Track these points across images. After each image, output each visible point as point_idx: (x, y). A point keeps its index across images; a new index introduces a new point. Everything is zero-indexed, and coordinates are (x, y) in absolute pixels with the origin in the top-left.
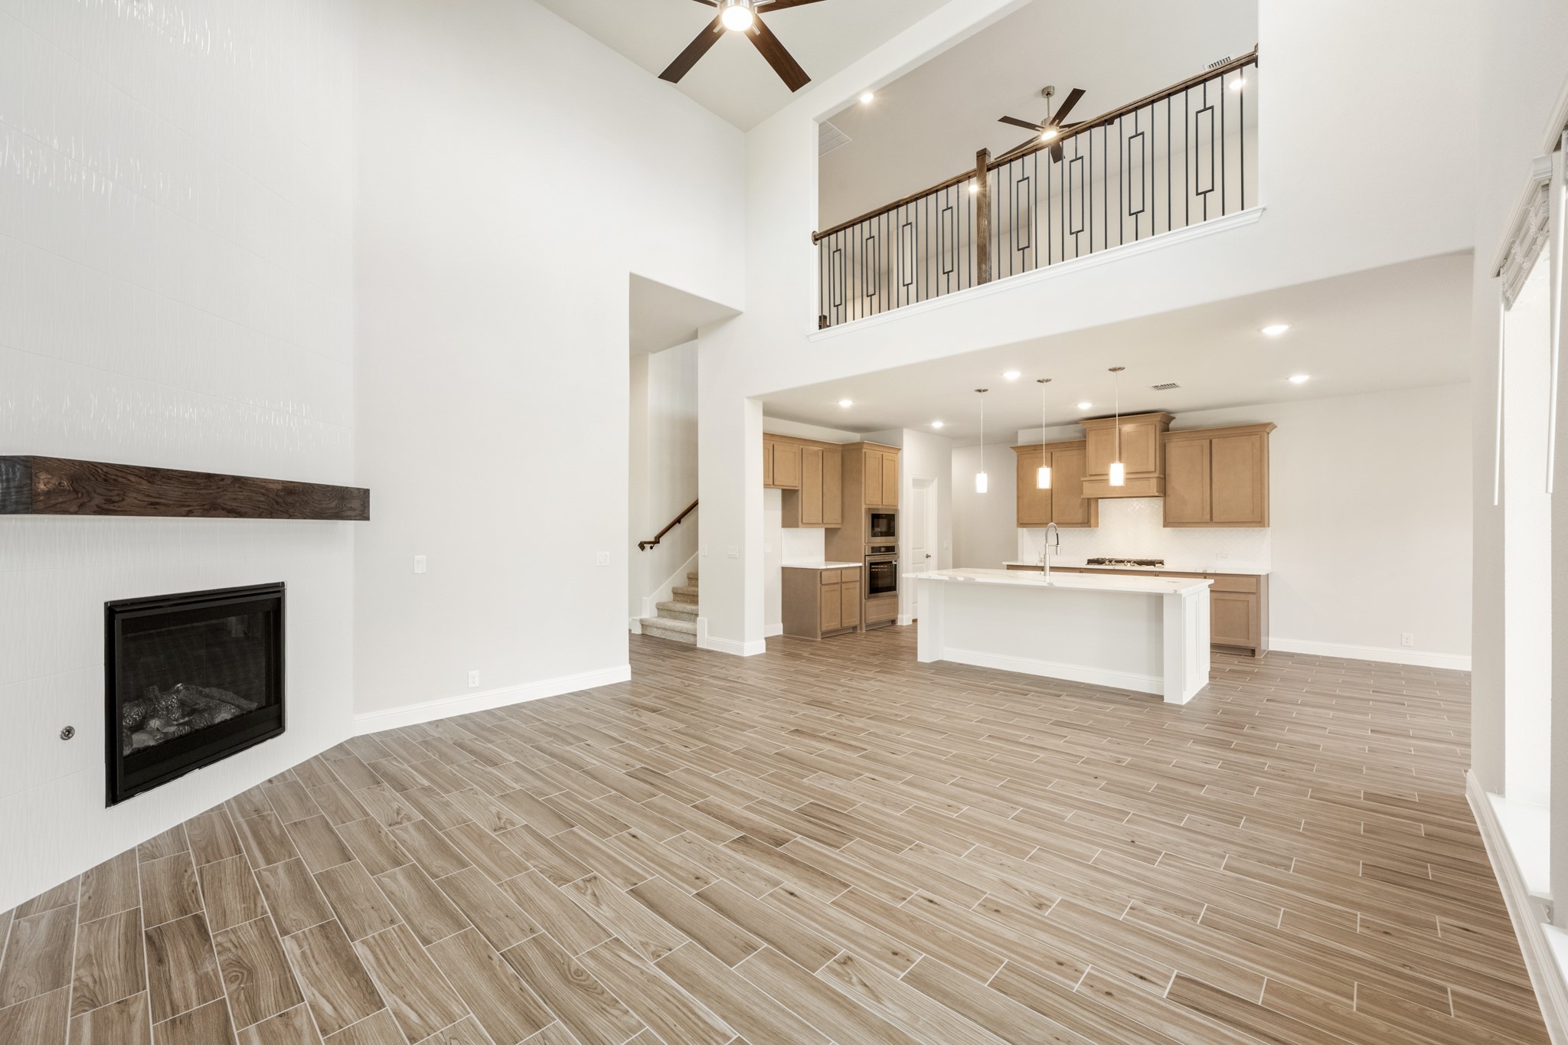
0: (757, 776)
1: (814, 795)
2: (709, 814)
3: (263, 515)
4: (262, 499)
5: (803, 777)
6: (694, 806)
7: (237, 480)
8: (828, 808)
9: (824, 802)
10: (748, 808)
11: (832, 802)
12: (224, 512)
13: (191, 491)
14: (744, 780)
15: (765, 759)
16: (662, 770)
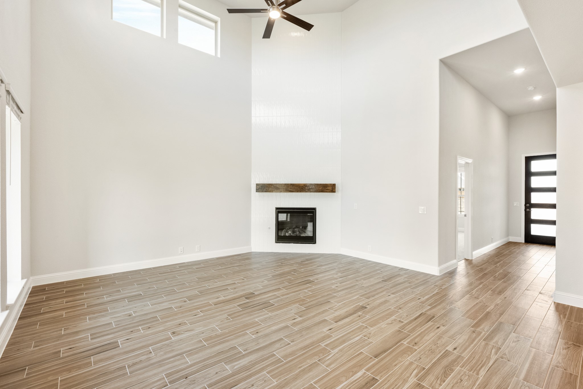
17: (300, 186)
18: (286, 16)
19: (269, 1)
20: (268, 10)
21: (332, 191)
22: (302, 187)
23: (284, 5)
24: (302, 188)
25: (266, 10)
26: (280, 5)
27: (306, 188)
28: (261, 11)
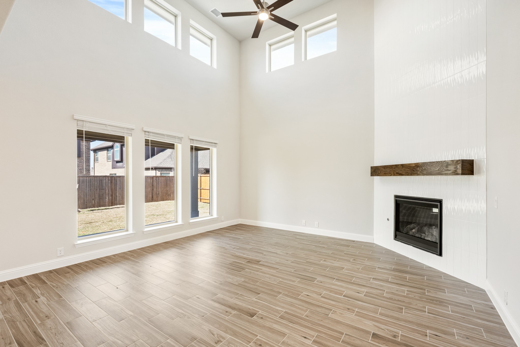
0: (262, 281)
1: (240, 275)
2: (272, 267)
3: (409, 175)
4: (409, 170)
5: (244, 282)
6: (279, 269)
7: (403, 165)
8: (235, 270)
9: (236, 272)
10: (261, 269)
11: (233, 273)
12: (399, 175)
13: (392, 170)
14: (267, 279)
15: (263, 290)
16: (302, 280)
17: (410, 167)
18: (273, 18)
19: (259, 5)
20: (258, 12)
21: (454, 173)
22: (414, 167)
23: (273, 8)
24: (413, 169)
25: (256, 12)
26: (269, 8)
27: (418, 169)
28: (252, 14)
